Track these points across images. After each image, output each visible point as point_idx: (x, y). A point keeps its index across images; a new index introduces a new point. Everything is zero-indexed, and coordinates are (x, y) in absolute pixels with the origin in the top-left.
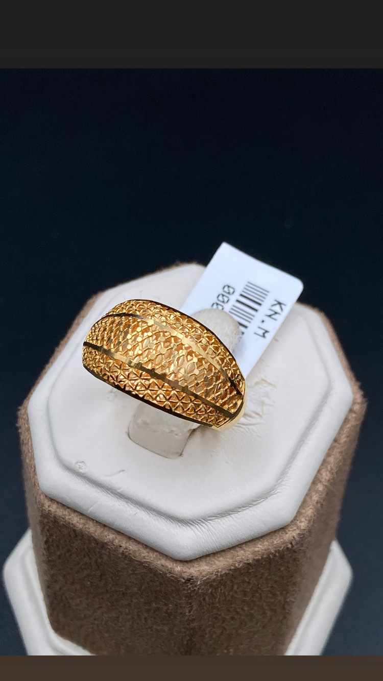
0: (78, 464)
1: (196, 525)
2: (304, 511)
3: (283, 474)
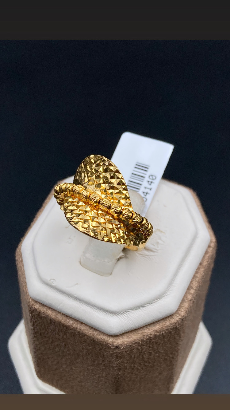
0: (52, 280)
2: (183, 305)
3: (170, 284)
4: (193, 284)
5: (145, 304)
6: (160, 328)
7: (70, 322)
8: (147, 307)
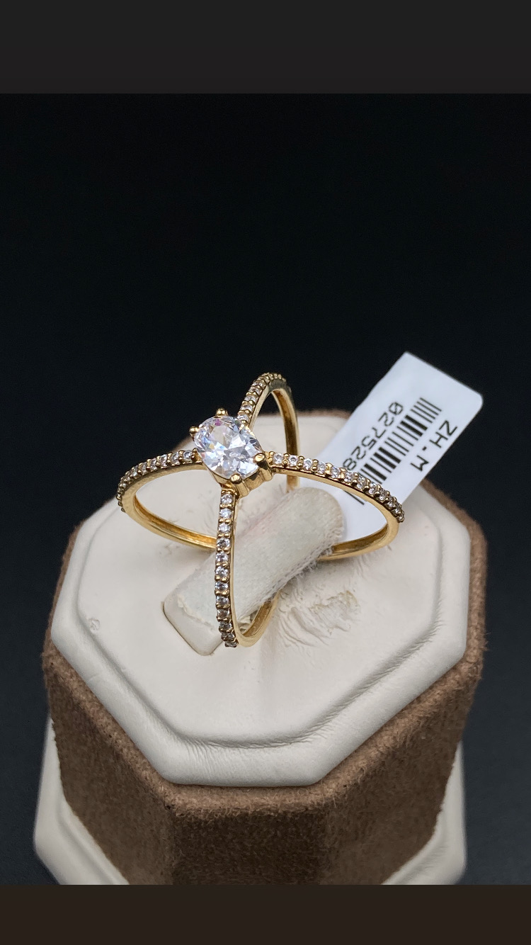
0: (93, 622)
1: (194, 746)
2: (338, 775)
3: (322, 720)
4: (382, 737)
5: (252, 744)
6: (271, 803)
7: (102, 721)
8: (254, 750)
